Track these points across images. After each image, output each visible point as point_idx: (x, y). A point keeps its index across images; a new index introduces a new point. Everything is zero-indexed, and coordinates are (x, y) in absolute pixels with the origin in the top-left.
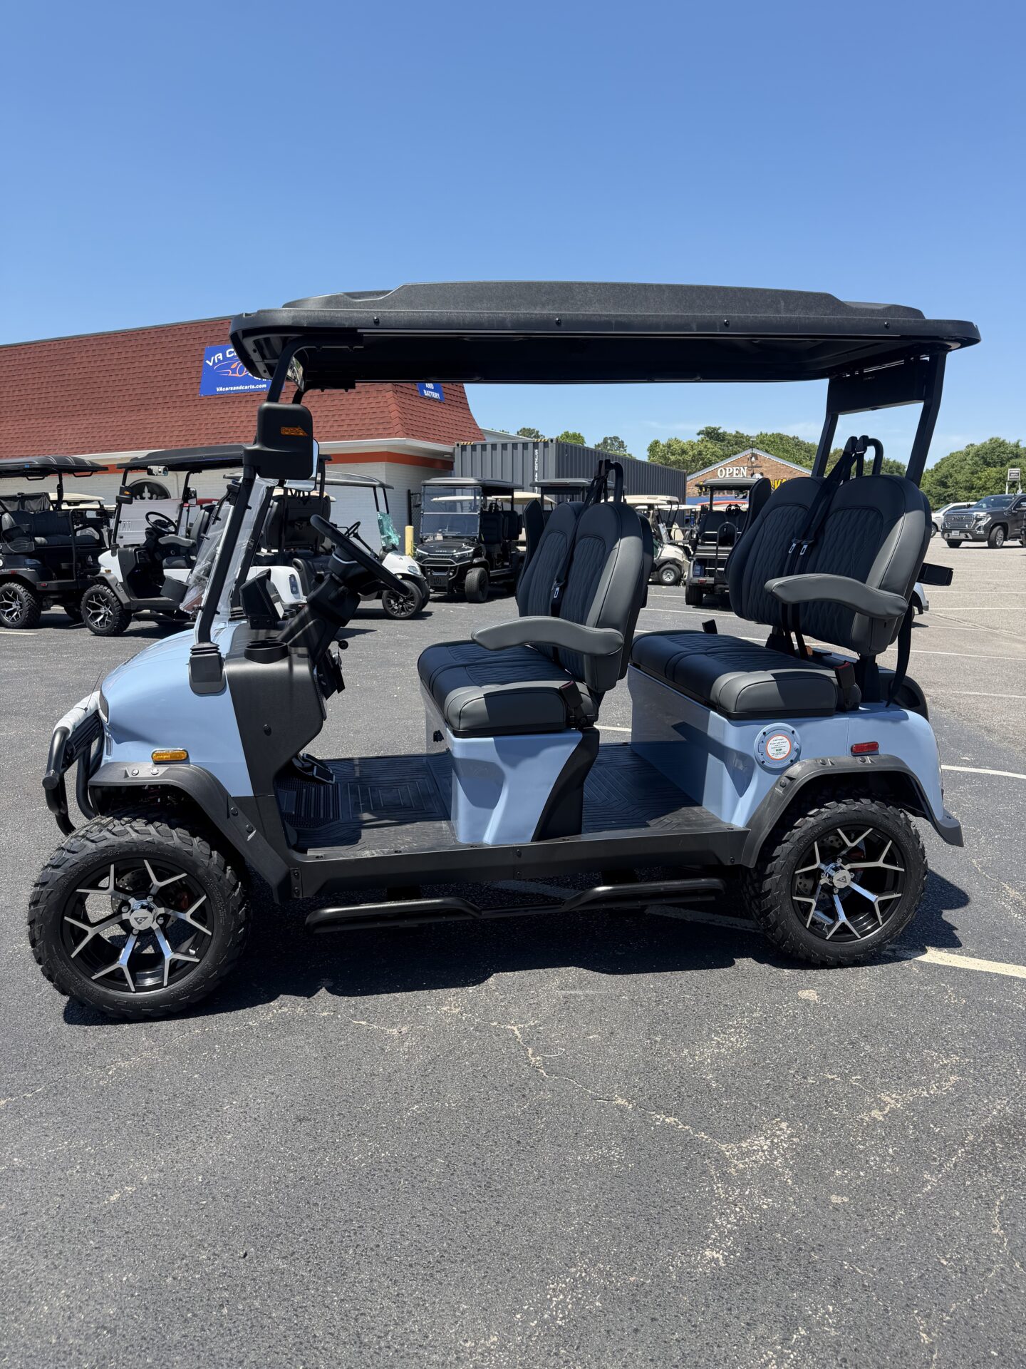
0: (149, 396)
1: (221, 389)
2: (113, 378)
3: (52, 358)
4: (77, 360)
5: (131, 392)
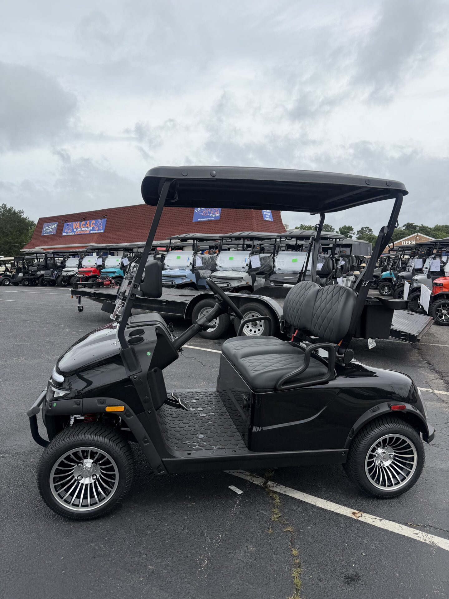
0: (177, 222)
5: (171, 221)
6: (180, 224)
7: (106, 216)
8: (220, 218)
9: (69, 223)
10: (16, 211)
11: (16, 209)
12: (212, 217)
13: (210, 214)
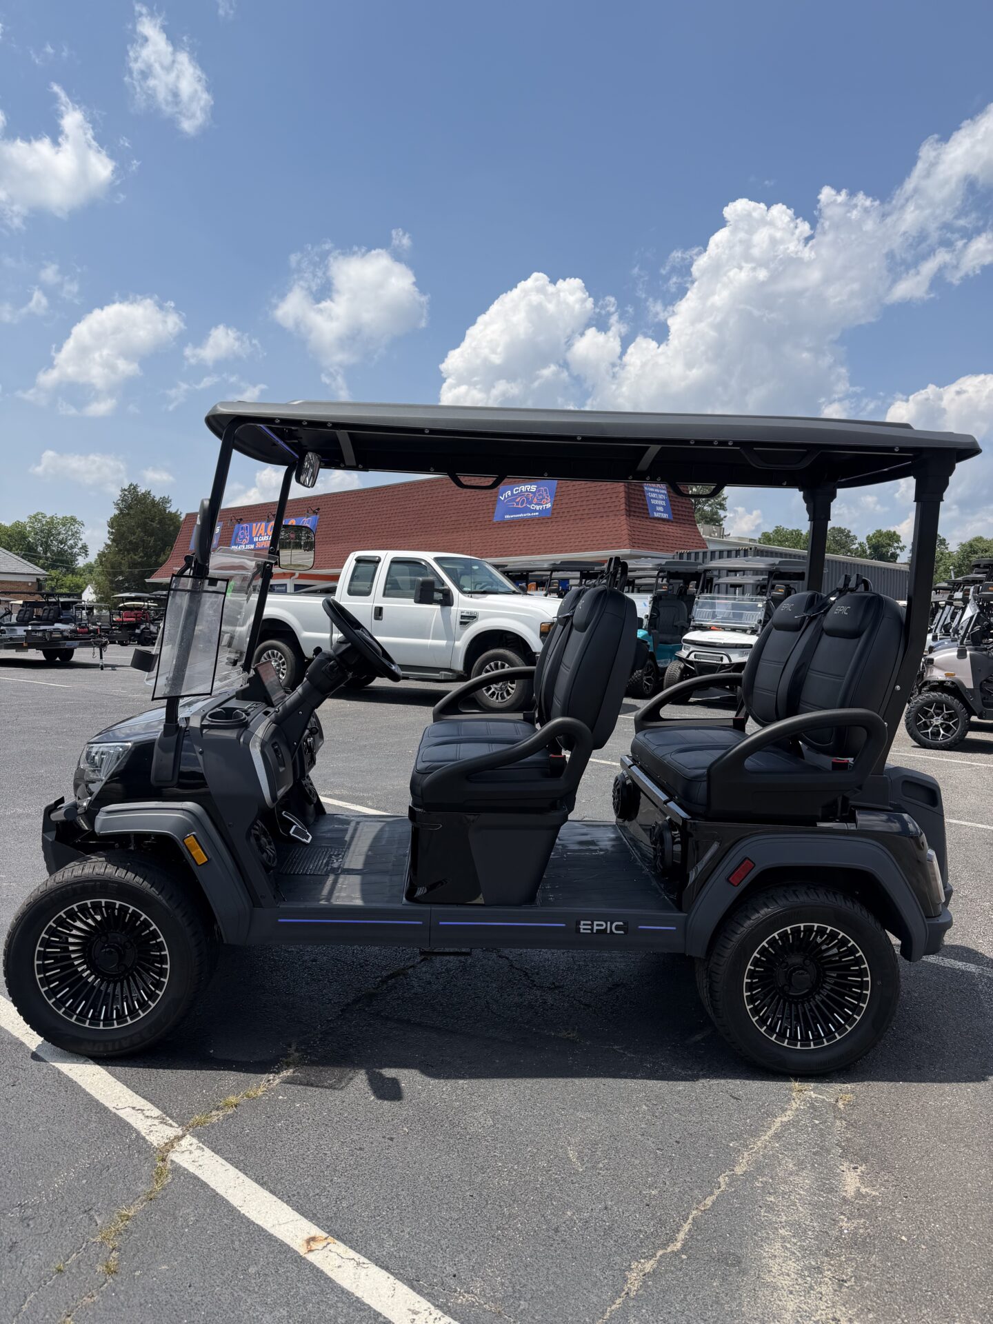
0: (460, 522)
1: (508, 517)
2: (438, 509)
3: (400, 496)
4: (416, 497)
5: (448, 519)
6: (467, 525)
7: (318, 509)
8: (553, 514)
9: (245, 525)
10: (157, 499)
11: (157, 495)
12: (535, 511)
13: (530, 504)
